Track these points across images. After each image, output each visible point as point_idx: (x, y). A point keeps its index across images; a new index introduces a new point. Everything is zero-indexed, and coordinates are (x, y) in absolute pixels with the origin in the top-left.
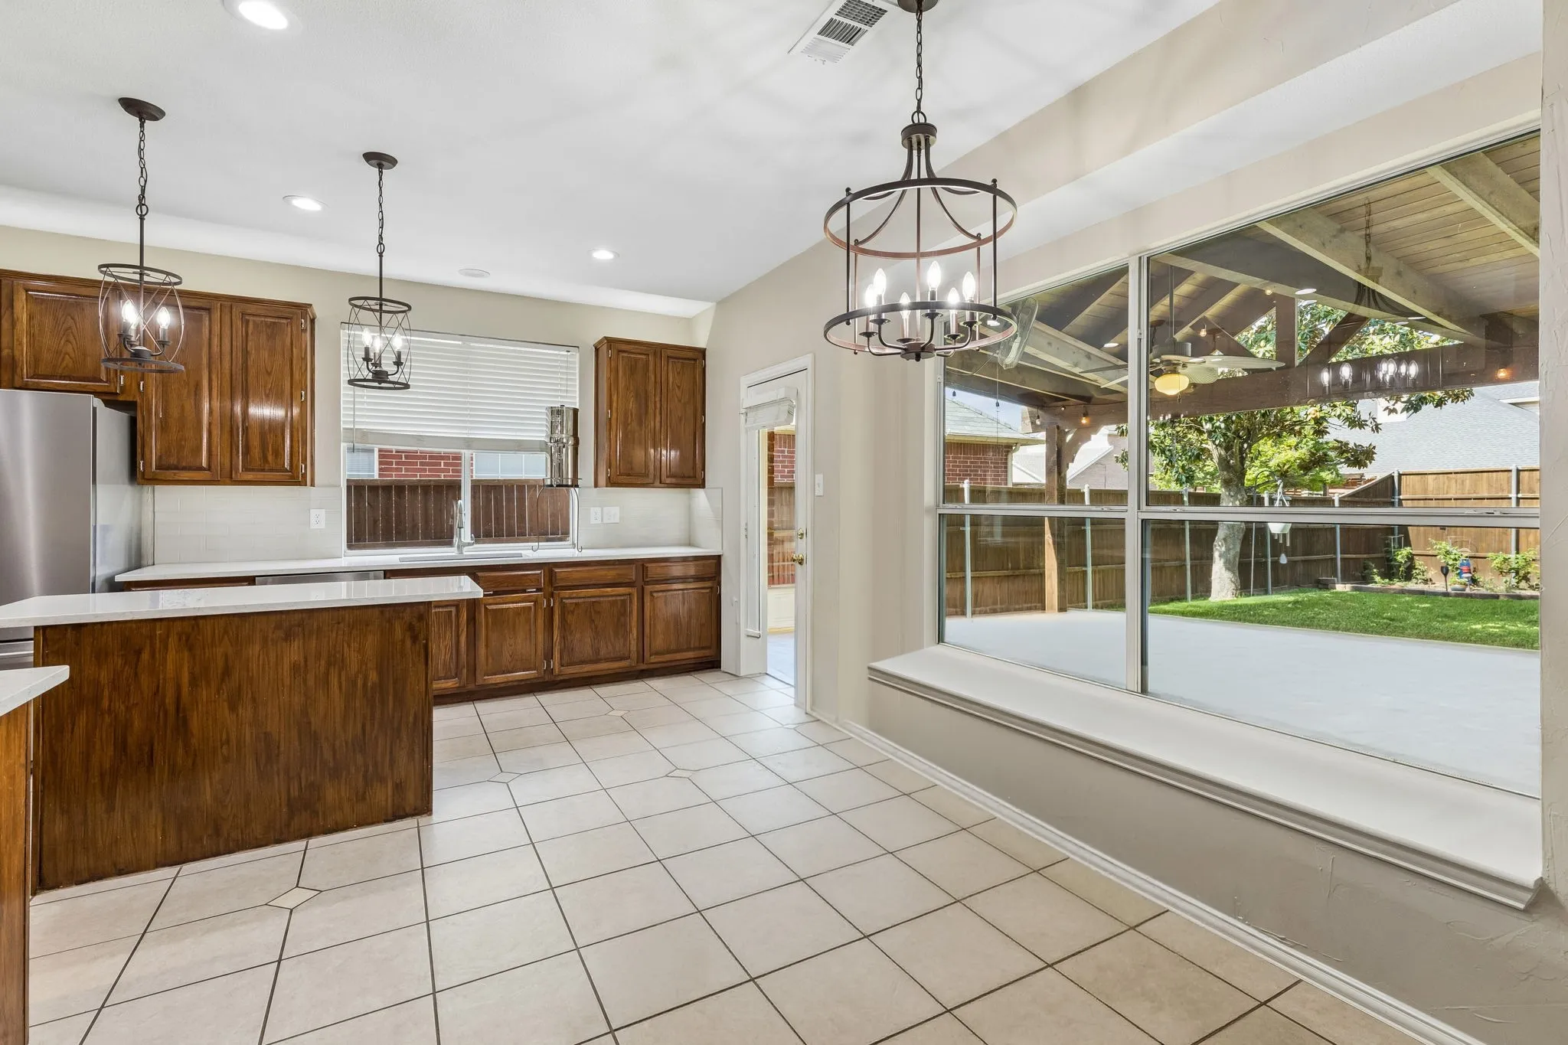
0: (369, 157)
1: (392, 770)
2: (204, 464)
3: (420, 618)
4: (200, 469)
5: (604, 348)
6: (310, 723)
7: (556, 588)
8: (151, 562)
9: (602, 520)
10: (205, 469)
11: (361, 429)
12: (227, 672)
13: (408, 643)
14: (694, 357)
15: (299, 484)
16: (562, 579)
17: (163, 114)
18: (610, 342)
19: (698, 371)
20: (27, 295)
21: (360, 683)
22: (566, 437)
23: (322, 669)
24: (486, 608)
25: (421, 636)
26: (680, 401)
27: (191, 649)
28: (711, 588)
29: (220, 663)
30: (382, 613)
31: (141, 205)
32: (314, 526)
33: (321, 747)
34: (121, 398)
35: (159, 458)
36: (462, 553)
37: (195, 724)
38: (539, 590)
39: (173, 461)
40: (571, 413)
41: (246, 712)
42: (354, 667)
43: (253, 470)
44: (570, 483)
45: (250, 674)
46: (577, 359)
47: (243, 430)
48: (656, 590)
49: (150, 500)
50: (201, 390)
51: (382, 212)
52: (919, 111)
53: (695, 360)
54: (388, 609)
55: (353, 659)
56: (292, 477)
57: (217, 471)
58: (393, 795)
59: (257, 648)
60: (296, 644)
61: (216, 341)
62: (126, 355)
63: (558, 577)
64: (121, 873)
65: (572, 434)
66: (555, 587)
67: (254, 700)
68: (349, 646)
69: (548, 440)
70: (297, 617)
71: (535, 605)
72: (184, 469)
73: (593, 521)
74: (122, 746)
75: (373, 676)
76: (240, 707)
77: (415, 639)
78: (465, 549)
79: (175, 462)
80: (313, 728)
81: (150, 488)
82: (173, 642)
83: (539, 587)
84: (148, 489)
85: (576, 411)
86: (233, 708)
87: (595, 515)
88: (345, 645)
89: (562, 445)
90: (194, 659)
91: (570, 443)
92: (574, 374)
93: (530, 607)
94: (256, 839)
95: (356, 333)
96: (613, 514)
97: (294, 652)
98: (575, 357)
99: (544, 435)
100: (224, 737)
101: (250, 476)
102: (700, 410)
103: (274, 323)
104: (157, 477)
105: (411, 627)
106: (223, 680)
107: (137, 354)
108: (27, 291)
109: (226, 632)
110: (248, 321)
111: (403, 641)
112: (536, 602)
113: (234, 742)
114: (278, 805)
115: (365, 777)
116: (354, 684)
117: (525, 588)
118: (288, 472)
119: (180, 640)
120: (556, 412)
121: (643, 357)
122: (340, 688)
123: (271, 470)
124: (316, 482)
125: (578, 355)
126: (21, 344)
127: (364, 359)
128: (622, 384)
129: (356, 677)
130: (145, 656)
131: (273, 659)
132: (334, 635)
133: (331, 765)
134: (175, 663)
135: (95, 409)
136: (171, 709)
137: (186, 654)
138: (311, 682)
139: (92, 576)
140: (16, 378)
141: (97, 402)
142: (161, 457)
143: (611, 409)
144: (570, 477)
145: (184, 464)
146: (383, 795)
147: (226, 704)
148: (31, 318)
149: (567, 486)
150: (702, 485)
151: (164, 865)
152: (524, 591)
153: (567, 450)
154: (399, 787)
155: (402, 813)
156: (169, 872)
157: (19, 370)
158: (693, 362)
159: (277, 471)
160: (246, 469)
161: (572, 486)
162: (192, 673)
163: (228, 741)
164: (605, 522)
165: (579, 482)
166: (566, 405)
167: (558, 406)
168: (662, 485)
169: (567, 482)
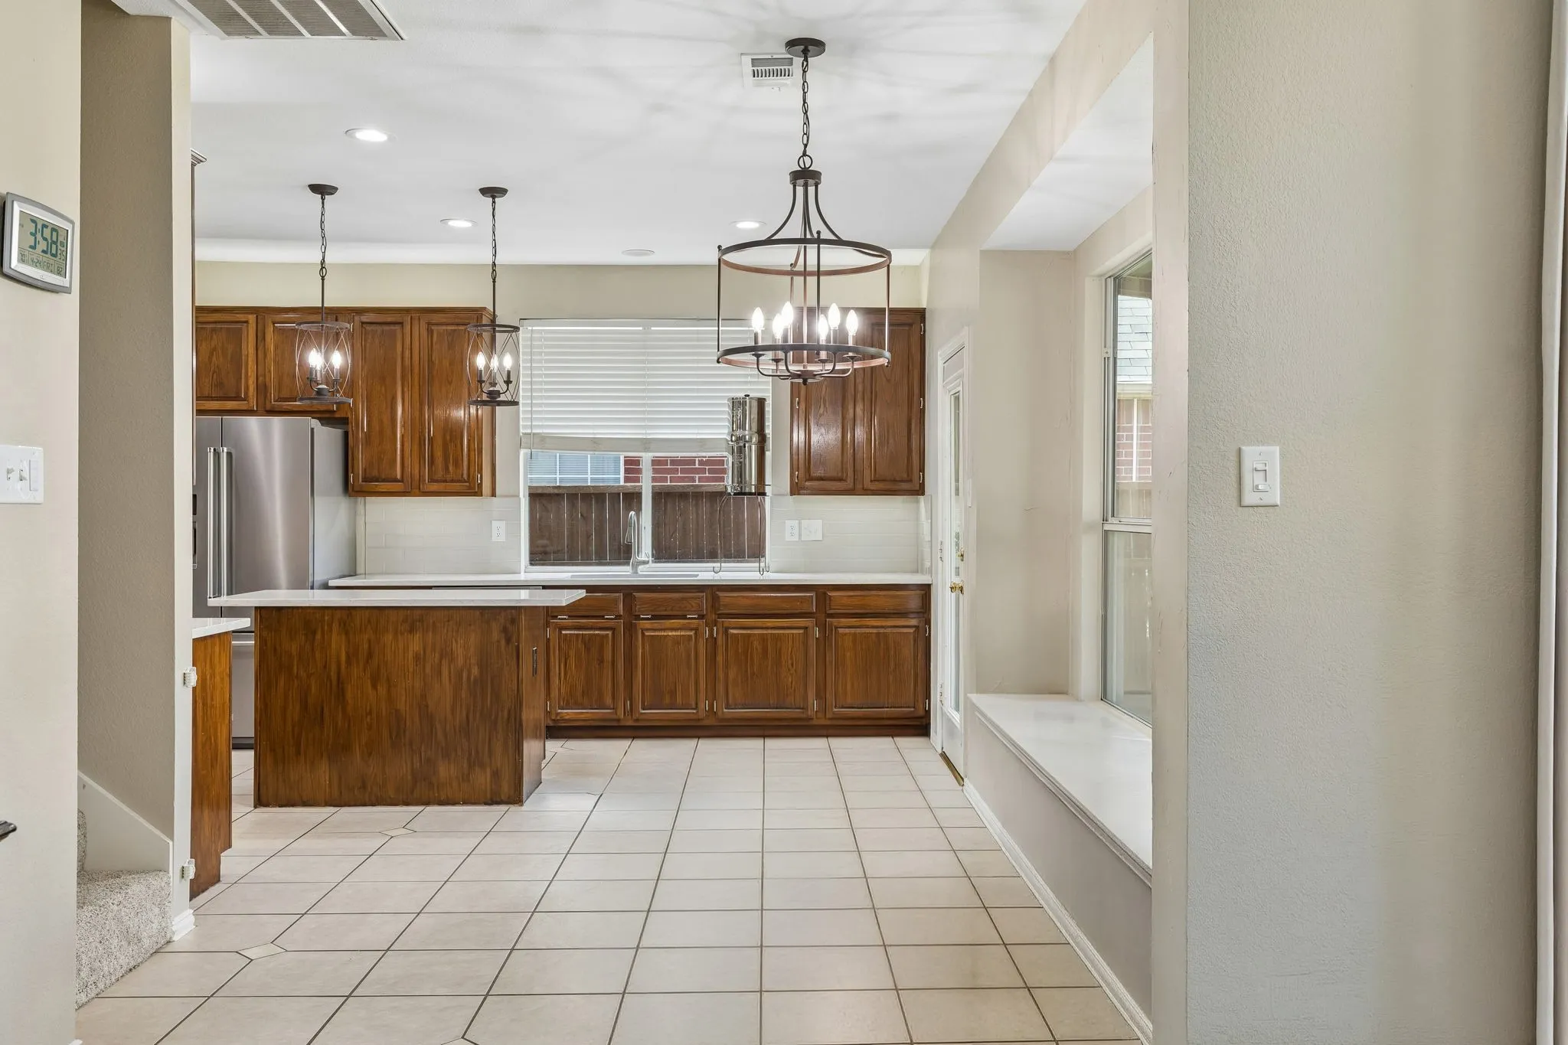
0: (485, 191)
1: (490, 757)
2: (399, 477)
3: (513, 621)
4: (396, 480)
6: (427, 706)
7: (720, 616)
8: (363, 571)
9: (800, 535)
10: (399, 481)
11: (538, 434)
12: (370, 655)
13: (503, 642)
14: (910, 321)
15: (475, 494)
16: (725, 606)
17: (336, 189)
19: (915, 340)
20: (274, 326)
21: (465, 675)
22: (749, 432)
23: (437, 660)
24: (643, 634)
25: (514, 639)
26: (888, 381)
27: (347, 633)
28: (917, 627)
29: (366, 646)
30: (482, 614)
31: (322, 268)
32: (494, 539)
33: (436, 728)
34: (337, 415)
35: (365, 471)
36: (636, 572)
37: (349, 695)
38: (701, 617)
39: (375, 473)
40: (755, 404)
41: (382, 690)
42: (460, 662)
43: (437, 481)
44: (754, 491)
45: (386, 659)
47: (429, 440)
48: (841, 625)
49: (363, 511)
50: (396, 403)
51: (495, 240)
52: (805, 154)
53: (911, 325)
54: (487, 611)
55: (459, 650)
56: (469, 488)
57: (408, 482)
58: (491, 781)
59: (390, 637)
60: (417, 636)
61: (407, 353)
62: (314, 395)
63: (722, 603)
64: (305, 804)
65: (756, 431)
66: (719, 614)
67: (388, 680)
68: (456, 641)
69: (729, 438)
70: (419, 612)
71: (696, 634)
72: (384, 481)
73: (788, 538)
74: (305, 706)
75: (475, 671)
76: (379, 685)
77: (508, 641)
78: (641, 567)
79: (377, 474)
80: (429, 711)
81: (363, 498)
82: (335, 626)
83: (701, 613)
84: (360, 500)
85: (761, 402)
86: (374, 687)
87: (791, 531)
88: (453, 640)
89: (744, 444)
90: (349, 643)
91: (754, 440)
93: (690, 636)
94: (390, 798)
95: (534, 328)
96: (814, 529)
97: (415, 644)
99: (727, 432)
100: (368, 708)
101: (434, 487)
102: (916, 391)
103: (455, 330)
104: (364, 489)
105: (505, 630)
106: (367, 662)
107: (320, 392)
108: (274, 324)
109: (369, 621)
110: (432, 331)
111: (498, 641)
112: (696, 630)
113: (374, 715)
114: (405, 772)
115: (469, 759)
116: (460, 677)
117: (684, 613)
118: (466, 482)
119: (340, 625)
120: (737, 404)
122: (450, 680)
123: (452, 481)
124: (498, 491)
126: (270, 371)
127: (478, 381)
129: (462, 671)
130: (318, 636)
131: (401, 646)
132: (445, 631)
133: (444, 745)
134: (337, 644)
135: (312, 429)
136: (334, 682)
137: (344, 637)
138: (428, 670)
139: (311, 579)
140: (267, 402)
141: (315, 423)
142: (365, 470)
143: (799, 396)
144: (753, 483)
145: (384, 477)
146: (482, 779)
147: (369, 681)
148: (276, 347)
149: (751, 494)
150: (921, 492)
151: (330, 805)
152: (684, 617)
153: (750, 447)
154: (496, 775)
155: (498, 800)
156: (332, 809)
157: (269, 394)
158: (907, 328)
159: (459, 481)
160: (432, 480)
161: (754, 494)
162: (347, 653)
163: (370, 713)
164: (803, 538)
165: (768, 490)
166: (752, 395)
167: (742, 395)
168: (866, 492)
169: (751, 488)
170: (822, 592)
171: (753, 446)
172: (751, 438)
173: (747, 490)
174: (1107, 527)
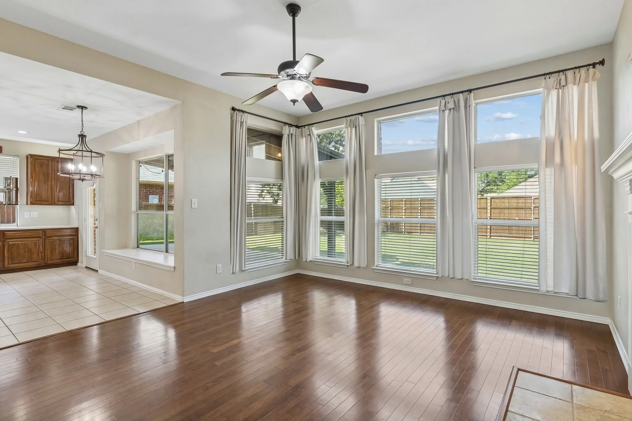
5: (29, 158)
7: (6, 239)
16: (8, 236)
18: (32, 156)
22: (12, 187)
40: (14, 180)
44: (14, 204)
46: (18, 160)
52: (82, 131)
63: (6, 235)
65: (15, 187)
69: (4, 188)
73: (25, 217)
85: (17, 179)
87: (27, 215)
89: (10, 190)
91: (14, 189)
92: (17, 165)
96: (35, 214)
98: (17, 160)
99: (3, 186)
120: (8, 179)
121: (47, 161)
125: (19, 159)
128: (37, 170)
143: (32, 178)
144: (14, 201)
149: (13, 204)
150: (73, 204)
153: (13, 192)
161: (15, 204)
164: (31, 217)
165: (19, 203)
166: (12, 177)
167: (9, 176)
168: (55, 204)
169: (13, 203)
170: (44, 231)
171: (14, 191)
172: (13, 189)
173: (12, 203)
174: (138, 212)
